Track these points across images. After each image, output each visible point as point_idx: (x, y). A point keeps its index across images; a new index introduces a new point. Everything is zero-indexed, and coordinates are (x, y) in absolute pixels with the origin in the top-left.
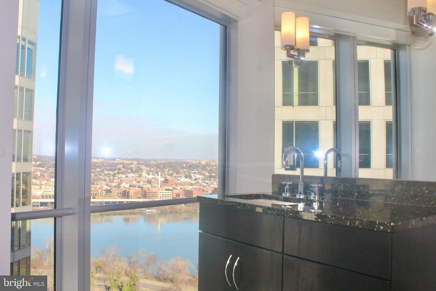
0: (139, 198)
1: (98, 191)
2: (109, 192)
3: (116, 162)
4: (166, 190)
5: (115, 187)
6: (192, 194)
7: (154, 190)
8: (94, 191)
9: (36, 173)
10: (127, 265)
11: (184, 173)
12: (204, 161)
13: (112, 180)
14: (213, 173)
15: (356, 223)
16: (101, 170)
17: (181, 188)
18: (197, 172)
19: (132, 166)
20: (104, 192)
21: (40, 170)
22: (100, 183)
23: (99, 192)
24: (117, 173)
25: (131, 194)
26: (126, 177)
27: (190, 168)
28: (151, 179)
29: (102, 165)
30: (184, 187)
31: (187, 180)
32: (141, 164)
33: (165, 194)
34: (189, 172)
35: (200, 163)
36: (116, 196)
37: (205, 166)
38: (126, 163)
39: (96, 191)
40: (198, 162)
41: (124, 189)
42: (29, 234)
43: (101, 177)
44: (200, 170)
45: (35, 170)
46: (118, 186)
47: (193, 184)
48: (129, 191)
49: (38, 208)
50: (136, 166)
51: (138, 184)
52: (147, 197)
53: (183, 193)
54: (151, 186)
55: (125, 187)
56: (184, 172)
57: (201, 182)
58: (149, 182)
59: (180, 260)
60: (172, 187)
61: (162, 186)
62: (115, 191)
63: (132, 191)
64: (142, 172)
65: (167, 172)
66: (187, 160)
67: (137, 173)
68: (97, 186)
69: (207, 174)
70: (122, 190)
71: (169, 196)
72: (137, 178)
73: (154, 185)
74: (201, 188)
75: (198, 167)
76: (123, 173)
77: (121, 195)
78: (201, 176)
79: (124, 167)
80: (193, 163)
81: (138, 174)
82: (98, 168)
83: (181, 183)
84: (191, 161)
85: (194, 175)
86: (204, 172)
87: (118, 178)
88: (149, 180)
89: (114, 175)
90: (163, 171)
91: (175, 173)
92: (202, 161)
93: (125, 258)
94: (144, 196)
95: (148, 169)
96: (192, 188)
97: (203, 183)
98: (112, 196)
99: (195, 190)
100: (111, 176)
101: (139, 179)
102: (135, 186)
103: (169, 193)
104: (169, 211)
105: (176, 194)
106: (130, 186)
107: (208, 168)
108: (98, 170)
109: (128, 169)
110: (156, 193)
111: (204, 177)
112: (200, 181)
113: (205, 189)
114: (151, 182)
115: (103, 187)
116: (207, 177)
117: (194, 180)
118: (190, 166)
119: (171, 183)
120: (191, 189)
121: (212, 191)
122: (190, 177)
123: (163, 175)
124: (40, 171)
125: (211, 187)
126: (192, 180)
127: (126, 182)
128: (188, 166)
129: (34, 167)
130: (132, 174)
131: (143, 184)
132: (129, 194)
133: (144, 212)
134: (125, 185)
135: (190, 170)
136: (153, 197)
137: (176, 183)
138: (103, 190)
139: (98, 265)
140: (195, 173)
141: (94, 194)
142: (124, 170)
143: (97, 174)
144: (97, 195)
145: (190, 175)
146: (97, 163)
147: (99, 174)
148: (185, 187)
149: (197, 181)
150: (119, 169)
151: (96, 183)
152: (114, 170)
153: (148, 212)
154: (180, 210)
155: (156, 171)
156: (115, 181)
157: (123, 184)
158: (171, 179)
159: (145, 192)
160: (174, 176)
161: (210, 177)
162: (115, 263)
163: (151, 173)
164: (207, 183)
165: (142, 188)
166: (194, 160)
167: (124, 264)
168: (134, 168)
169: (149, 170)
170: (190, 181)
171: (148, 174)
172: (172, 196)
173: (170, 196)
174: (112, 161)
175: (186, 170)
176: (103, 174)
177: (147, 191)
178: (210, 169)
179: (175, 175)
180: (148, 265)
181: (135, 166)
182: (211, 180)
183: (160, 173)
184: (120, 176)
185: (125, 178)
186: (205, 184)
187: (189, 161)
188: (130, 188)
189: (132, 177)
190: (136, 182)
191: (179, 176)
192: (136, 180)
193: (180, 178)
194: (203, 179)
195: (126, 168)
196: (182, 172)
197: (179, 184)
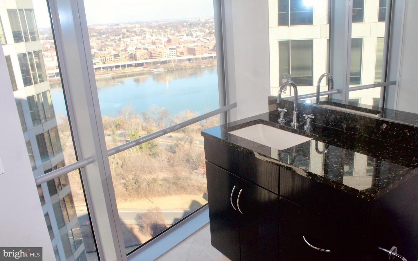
0: (145, 59)
1: (107, 57)
2: (118, 56)
3: (119, 27)
4: (170, 49)
5: (122, 51)
6: (195, 51)
7: (159, 50)
9: (46, 46)
10: (142, 121)
11: (185, 32)
12: (204, 18)
13: (118, 45)
14: (212, 29)
15: (341, 188)
16: (107, 36)
18: (197, 29)
20: (112, 57)
21: (49, 42)
22: (107, 48)
23: (108, 58)
24: (122, 37)
25: (138, 57)
26: (131, 40)
28: (155, 40)
29: (107, 31)
30: (186, 45)
31: (190, 38)
32: (144, 27)
33: (170, 53)
34: (190, 30)
35: (199, 20)
36: (125, 60)
37: (204, 23)
38: (129, 26)
41: (130, 52)
42: (52, 106)
43: (108, 43)
45: (44, 43)
46: (125, 50)
47: (195, 42)
48: (136, 54)
49: (54, 78)
50: (140, 29)
51: (143, 46)
52: (153, 58)
53: (186, 50)
54: (156, 47)
55: (131, 51)
56: (185, 30)
58: (154, 43)
59: (189, 113)
60: (175, 45)
61: (166, 46)
62: (123, 55)
63: (138, 54)
64: (145, 34)
65: (169, 32)
66: (187, 18)
68: (105, 52)
69: (207, 31)
70: (129, 54)
72: (141, 41)
73: (158, 46)
74: (203, 45)
75: (198, 24)
76: (127, 37)
77: (129, 58)
78: (201, 34)
79: (127, 31)
80: (193, 21)
81: (142, 36)
83: (184, 42)
84: (191, 19)
85: (195, 33)
86: (204, 29)
87: (124, 42)
88: (153, 42)
89: (120, 40)
90: (165, 32)
91: (177, 32)
92: (201, 18)
93: (140, 114)
94: (151, 57)
95: (151, 30)
96: (195, 45)
98: (121, 60)
99: (197, 47)
100: (117, 41)
101: (143, 41)
102: (140, 49)
103: (173, 52)
104: (175, 69)
105: (180, 52)
106: (136, 49)
107: (207, 25)
108: (104, 36)
109: (132, 32)
110: (160, 53)
111: (204, 34)
112: (201, 38)
113: (206, 46)
114: (155, 43)
115: (110, 52)
117: (196, 37)
118: (191, 24)
119: (174, 42)
120: (193, 46)
121: (213, 46)
122: (192, 35)
123: (166, 35)
124: (49, 44)
125: (212, 43)
126: (194, 38)
127: (131, 45)
128: (189, 25)
129: (42, 40)
130: (136, 37)
131: (148, 46)
132: (136, 57)
133: (152, 71)
134: (131, 49)
135: (191, 28)
136: (159, 57)
138: (111, 55)
139: (117, 123)
140: (196, 31)
141: (103, 59)
142: (128, 34)
143: (104, 40)
144: (107, 61)
145: (191, 33)
146: (102, 29)
148: (188, 44)
149: (199, 39)
150: (124, 34)
151: (103, 49)
152: (119, 35)
153: (156, 71)
154: (185, 67)
155: (159, 31)
156: (121, 45)
158: (174, 38)
159: (151, 53)
160: (176, 36)
161: (210, 33)
162: (132, 120)
163: (154, 35)
164: (208, 40)
165: (147, 49)
166: (194, 18)
167: (140, 120)
168: (138, 31)
169: (152, 32)
170: (192, 39)
171: (152, 36)
172: (176, 54)
173: (175, 54)
174: (116, 27)
175: (186, 29)
176: (109, 40)
177: (153, 52)
178: (210, 26)
179: (177, 34)
180: (161, 119)
181: (138, 29)
182: (211, 36)
183: (162, 33)
184: (125, 40)
185: (130, 42)
186: (206, 41)
187: (189, 19)
188: (136, 50)
189: (137, 40)
190: (141, 44)
191: (181, 35)
192: (141, 42)
193: (183, 36)
194: (203, 35)
195: (130, 32)
196: (183, 31)
197: (182, 43)
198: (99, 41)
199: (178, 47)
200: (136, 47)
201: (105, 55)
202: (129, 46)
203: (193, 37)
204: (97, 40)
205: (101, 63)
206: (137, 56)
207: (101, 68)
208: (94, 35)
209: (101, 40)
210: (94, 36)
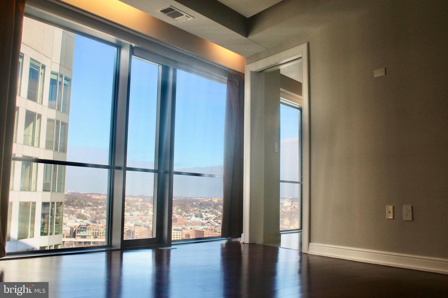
1: (100, 230)
4: (175, 230)
6: (203, 234)
8: (96, 230)
11: (194, 212)
12: (216, 199)
17: (191, 228)
18: (208, 211)
19: (137, 203)
22: (103, 221)
23: (102, 231)
26: (131, 215)
27: (200, 206)
30: (194, 227)
31: (198, 219)
32: (147, 202)
34: (200, 211)
35: (211, 201)
37: (217, 204)
38: (131, 200)
39: (98, 230)
40: (210, 200)
44: (212, 209)
47: (204, 224)
48: (134, 231)
50: (142, 203)
51: (144, 223)
53: (193, 233)
55: (129, 227)
56: (194, 211)
57: (214, 222)
60: (181, 226)
63: (137, 231)
64: (148, 210)
65: (175, 210)
66: (197, 198)
67: (143, 212)
68: (99, 225)
69: (219, 213)
70: (127, 230)
71: (178, 236)
72: (142, 217)
74: (213, 228)
75: (210, 205)
77: (126, 235)
78: (212, 216)
79: (128, 204)
80: (205, 202)
82: (101, 205)
83: (191, 223)
84: (202, 199)
85: (205, 214)
86: (217, 211)
92: (213, 199)
94: (151, 236)
96: (204, 228)
97: (215, 222)
99: (206, 230)
101: (145, 218)
102: (140, 226)
103: (177, 233)
105: (186, 235)
106: (135, 225)
107: (220, 206)
108: (100, 207)
109: (133, 206)
111: (216, 216)
112: (212, 221)
113: (217, 230)
116: (219, 217)
117: (206, 220)
118: (201, 205)
119: (180, 222)
120: (202, 229)
122: (201, 217)
127: (130, 221)
128: (199, 205)
130: (137, 212)
131: (150, 224)
132: (134, 235)
134: (129, 225)
135: (201, 208)
137: (185, 223)
140: (206, 212)
141: (96, 233)
144: (99, 235)
145: (201, 214)
146: (99, 199)
147: (102, 211)
148: (196, 227)
149: (209, 221)
151: (98, 221)
157: (127, 223)
158: (180, 218)
160: (183, 215)
165: (149, 227)
166: (205, 198)
168: (140, 206)
170: (201, 220)
172: (181, 236)
173: (180, 237)
175: (196, 208)
179: (184, 213)
181: (140, 204)
185: (129, 217)
186: (217, 225)
187: (199, 199)
188: (135, 227)
189: (138, 215)
190: (142, 221)
191: (189, 215)
192: (141, 219)
193: (190, 217)
194: (215, 218)
195: (130, 206)
196: (192, 210)
197: (189, 224)
198: (94, 212)
199: (184, 228)
200: (136, 224)
201: (98, 228)
202: (127, 221)
203: (202, 219)
204: (92, 210)
205: (92, 237)
206: (135, 233)
207: (91, 243)
208: (89, 204)
209: (97, 211)
210: (89, 206)
